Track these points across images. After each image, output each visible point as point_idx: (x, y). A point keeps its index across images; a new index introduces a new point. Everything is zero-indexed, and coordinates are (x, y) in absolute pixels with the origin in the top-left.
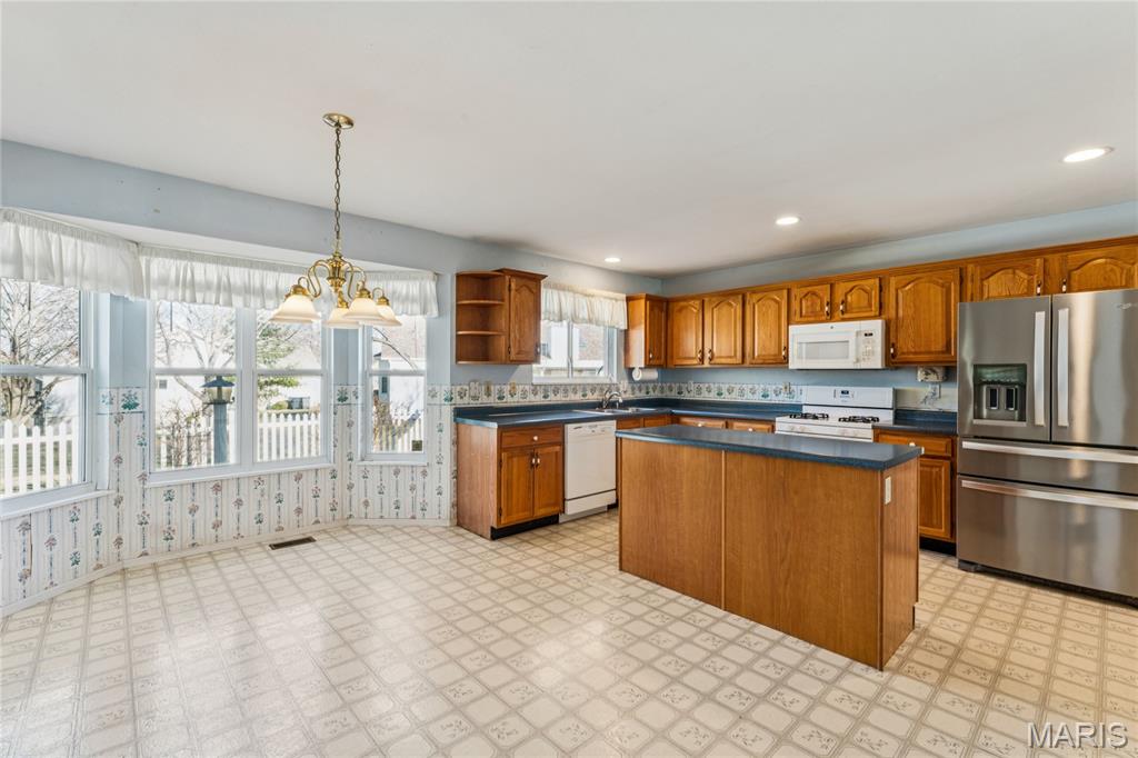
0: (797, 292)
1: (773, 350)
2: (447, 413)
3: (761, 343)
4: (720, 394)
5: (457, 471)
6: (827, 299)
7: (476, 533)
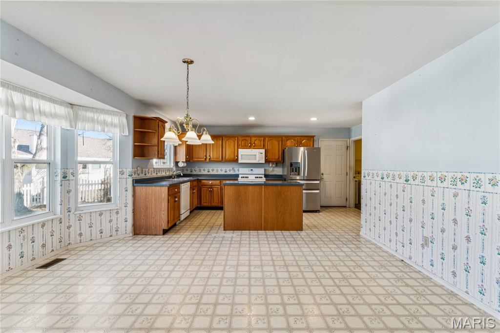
0: (240, 138)
1: (232, 156)
2: (130, 181)
3: (228, 154)
4: (209, 172)
5: (134, 209)
6: (249, 142)
7: (153, 235)
